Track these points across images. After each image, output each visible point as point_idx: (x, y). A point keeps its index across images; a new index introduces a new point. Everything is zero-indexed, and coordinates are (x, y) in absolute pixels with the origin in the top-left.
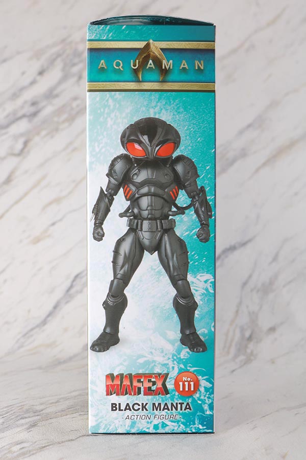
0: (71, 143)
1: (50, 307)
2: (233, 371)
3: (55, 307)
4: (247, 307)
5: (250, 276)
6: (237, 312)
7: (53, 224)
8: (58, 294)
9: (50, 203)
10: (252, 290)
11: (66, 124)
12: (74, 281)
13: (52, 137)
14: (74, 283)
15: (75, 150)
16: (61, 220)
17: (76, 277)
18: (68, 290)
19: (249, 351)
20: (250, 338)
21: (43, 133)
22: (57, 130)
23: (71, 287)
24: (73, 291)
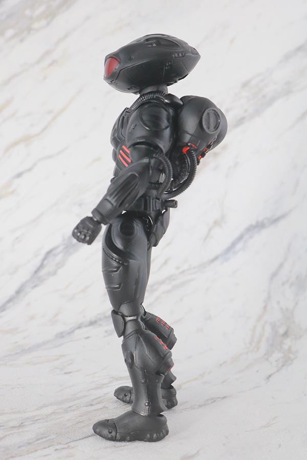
0: (48, 53)
1: (11, 291)
2: (270, 376)
3: (18, 292)
4: (278, 303)
5: (281, 266)
6: (265, 307)
7: (19, 175)
8: (23, 275)
9: (15, 144)
10: (283, 284)
11: (43, 22)
12: (44, 259)
13: (22, 41)
14: (45, 262)
15: (53, 63)
16: (30, 170)
17: (49, 253)
18: (36, 272)
19: (286, 347)
20: (286, 334)
21: (10, 33)
22: (29, 30)
23: (41, 266)
24: (43, 273)
